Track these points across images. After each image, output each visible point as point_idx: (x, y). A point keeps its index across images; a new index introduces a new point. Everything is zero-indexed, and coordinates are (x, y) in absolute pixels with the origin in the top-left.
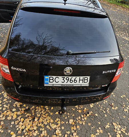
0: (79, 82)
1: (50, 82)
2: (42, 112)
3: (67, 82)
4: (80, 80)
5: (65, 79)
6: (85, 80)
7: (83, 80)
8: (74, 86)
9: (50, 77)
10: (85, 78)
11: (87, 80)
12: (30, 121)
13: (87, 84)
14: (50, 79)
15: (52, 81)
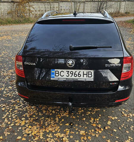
0: (83, 77)
1: (56, 76)
2: (51, 122)
3: (71, 76)
4: (84, 74)
5: (69, 73)
6: (89, 74)
7: (87, 74)
8: (79, 80)
9: (56, 71)
10: (89, 72)
11: (91, 74)
12: (37, 128)
13: (92, 79)
14: (56, 73)
15: (57, 75)
